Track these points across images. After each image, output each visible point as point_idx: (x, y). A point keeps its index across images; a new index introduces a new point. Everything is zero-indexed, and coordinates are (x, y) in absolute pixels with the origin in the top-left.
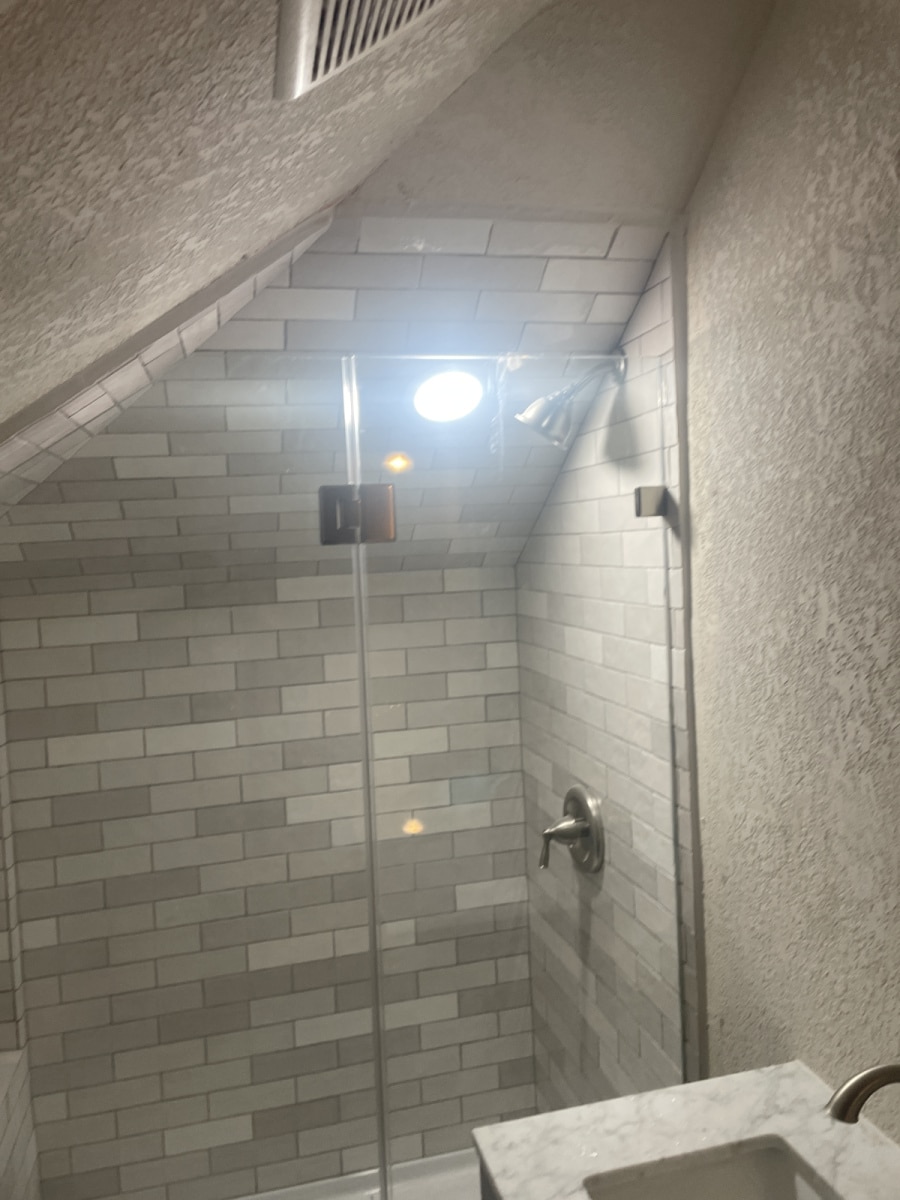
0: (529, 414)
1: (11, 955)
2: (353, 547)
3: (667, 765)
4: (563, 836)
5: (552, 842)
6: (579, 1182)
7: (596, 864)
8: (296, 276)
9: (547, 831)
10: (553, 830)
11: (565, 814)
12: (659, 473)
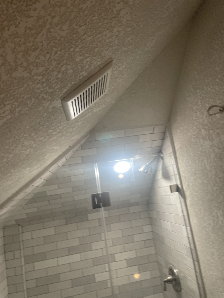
0: (142, 169)
2: (101, 208)
3: (191, 260)
4: (169, 281)
7: (179, 289)
8: (83, 147)
10: (166, 280)
11: (169, 274)
12: (175, 182)
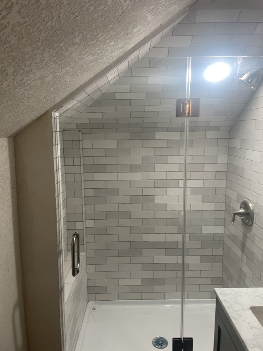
0: (244, 77)
1: (83, 228)
2: (186, 118)
4: (240, 214)
5: (236, 216)
6: (249, 307)
7: (250, 223)
8: (174, 32)
9: (235, 212)
10: (237, 212)
11: (241, 208)
